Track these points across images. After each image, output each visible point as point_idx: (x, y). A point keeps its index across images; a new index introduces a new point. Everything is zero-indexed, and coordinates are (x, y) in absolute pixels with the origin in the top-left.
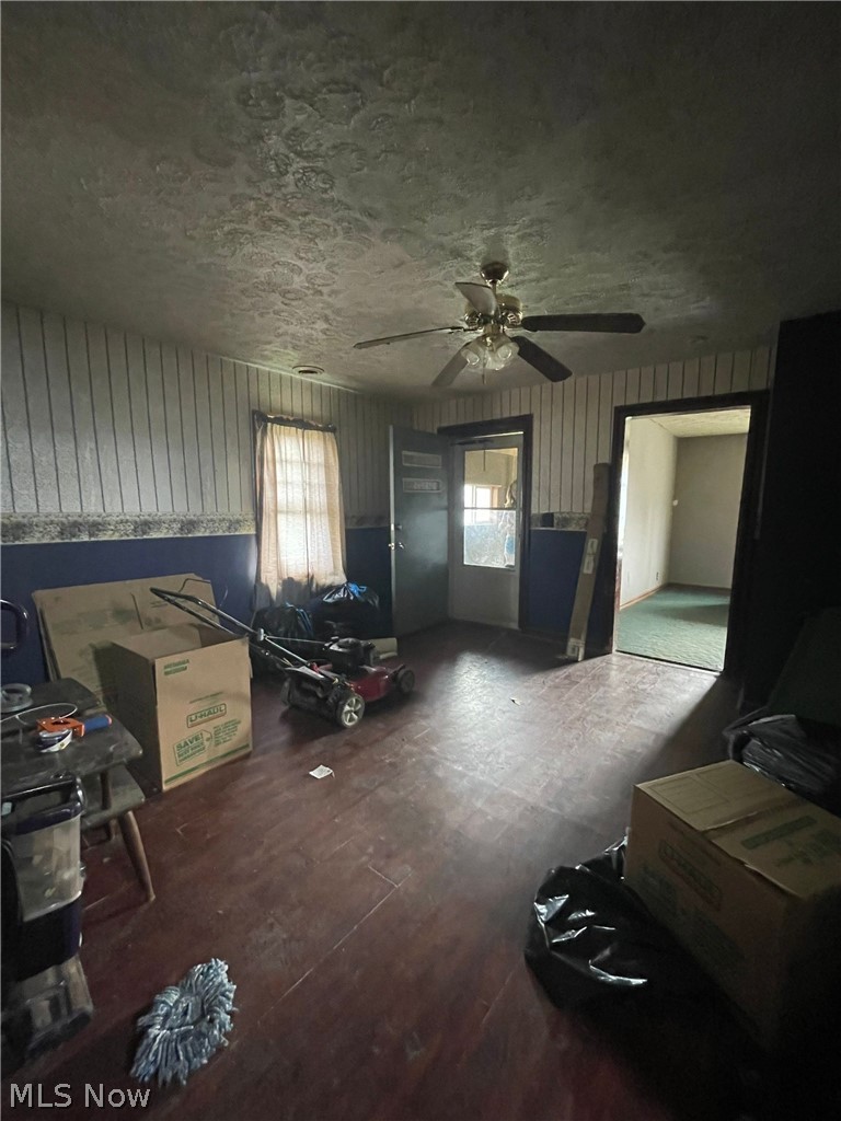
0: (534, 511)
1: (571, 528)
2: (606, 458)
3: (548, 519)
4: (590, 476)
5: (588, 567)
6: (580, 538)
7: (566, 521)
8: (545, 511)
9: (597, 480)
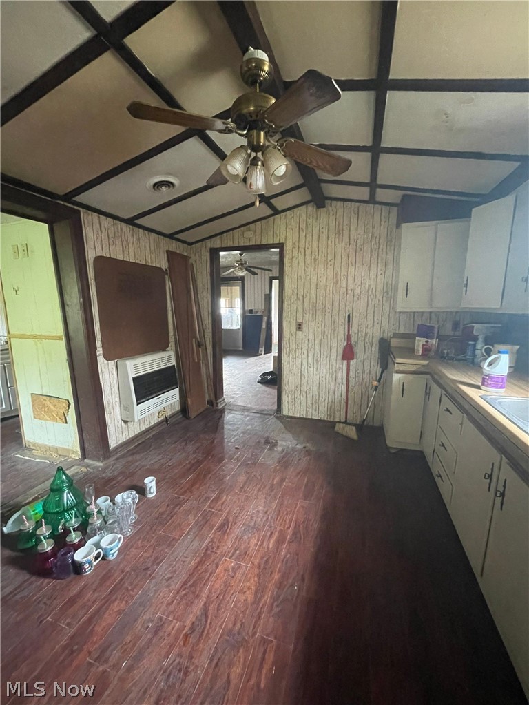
0: (246, 308)
1: (258, 314)
2: (268, 293)
3: (251, 311)
4: (264, 298)
5: (264, 326)
6: (261, 317)
7: (257, 312)
8: (250, 308)
9: (265, 299)
